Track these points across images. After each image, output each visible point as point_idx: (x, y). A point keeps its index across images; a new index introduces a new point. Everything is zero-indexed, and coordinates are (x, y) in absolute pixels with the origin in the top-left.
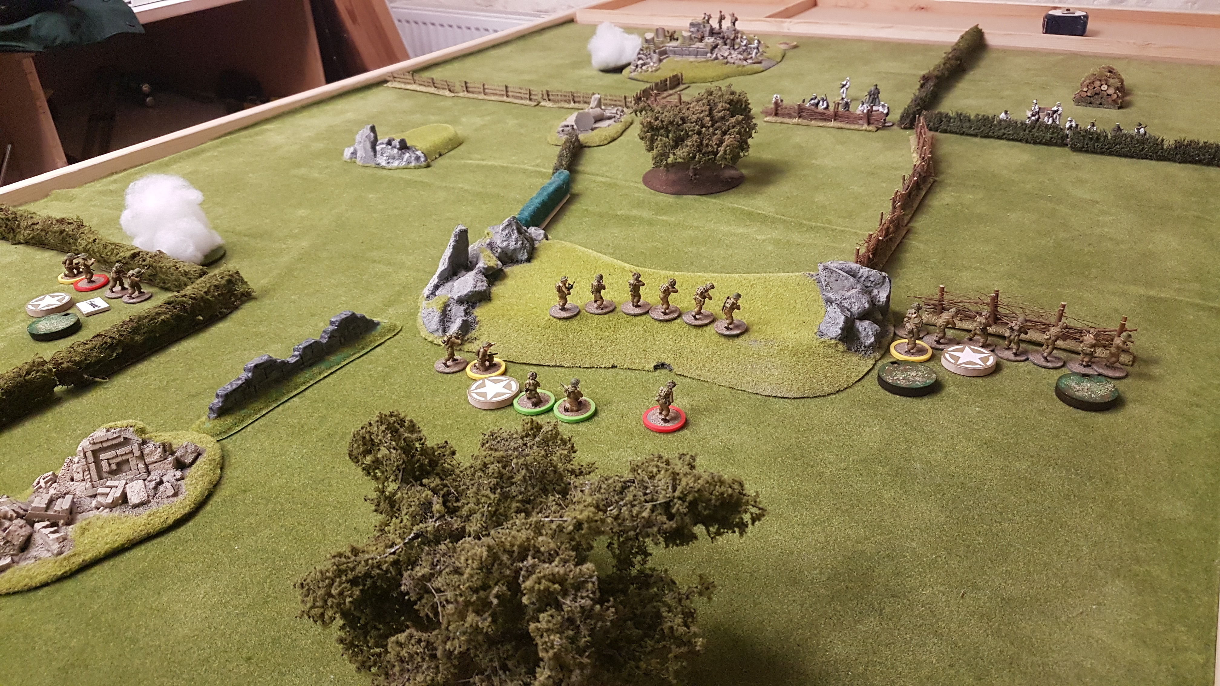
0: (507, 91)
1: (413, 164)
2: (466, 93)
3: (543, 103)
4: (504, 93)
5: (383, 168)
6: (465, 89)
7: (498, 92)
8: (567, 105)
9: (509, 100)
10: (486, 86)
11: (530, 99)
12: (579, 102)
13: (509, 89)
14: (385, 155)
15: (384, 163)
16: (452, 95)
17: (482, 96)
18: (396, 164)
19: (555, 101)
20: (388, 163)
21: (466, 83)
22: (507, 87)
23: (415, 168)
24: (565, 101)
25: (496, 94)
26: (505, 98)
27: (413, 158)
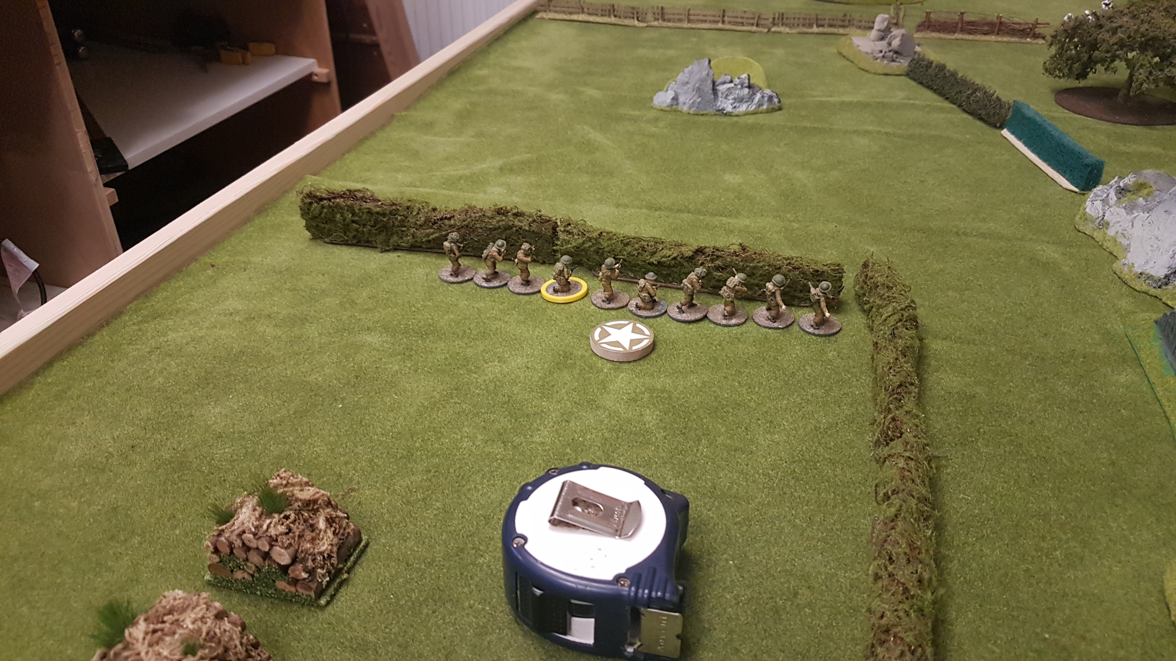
0: (724, 16)
1: (765, 107)
2: (661, 21)
3: (773, 29)
4: (720, 19)
5: (729, 115)
6: (660, 17)
7: (709, 18)
8: (810, 30)
9: (728, 27)
10: (691, 12)
11: (757, 25)
12: (823, 26)
13: (727, 14)
14: (730, 97)
15: (729, 109)
16: (641, 24)
17: (686, 25)
18: (743, 108)
19: (791, 26)
20: (735, 107)
21: (662, 8)
22: (724, 11)
23: (768, 111)
24: (804, 25)
25: (705, 21)
26: (720, 25)
27: (766, 99)
